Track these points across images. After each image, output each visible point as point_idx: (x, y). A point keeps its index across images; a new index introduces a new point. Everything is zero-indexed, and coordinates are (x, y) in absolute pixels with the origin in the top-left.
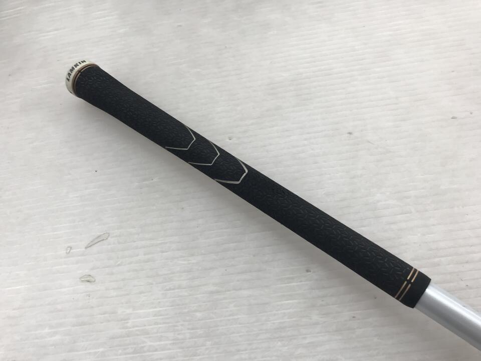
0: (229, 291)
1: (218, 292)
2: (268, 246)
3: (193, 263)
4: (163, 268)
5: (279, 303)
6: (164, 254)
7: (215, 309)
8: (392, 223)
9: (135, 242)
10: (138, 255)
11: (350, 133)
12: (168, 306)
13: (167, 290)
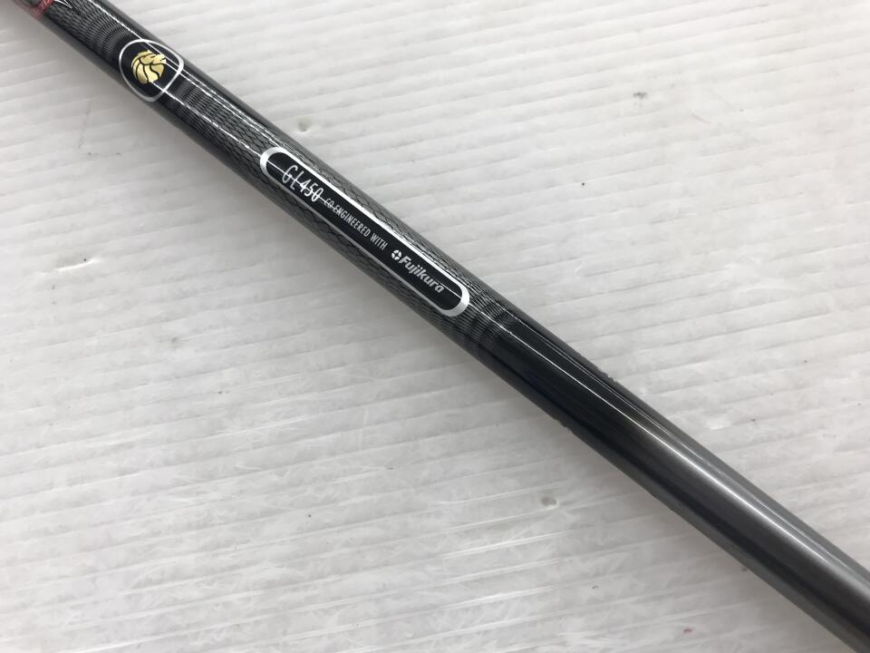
0: (321, 576)
1: (290, 583)
2: (431, 434)
3: (214, 501)
4: (127, 519)
5: (469, 603)
6: (128, 476)
7: (284, 633)
8: (778, 345)
9: (39, 446)
10: (51, 486)
11: (640, 95)
12: (145, 635)
13: (138, 586)
